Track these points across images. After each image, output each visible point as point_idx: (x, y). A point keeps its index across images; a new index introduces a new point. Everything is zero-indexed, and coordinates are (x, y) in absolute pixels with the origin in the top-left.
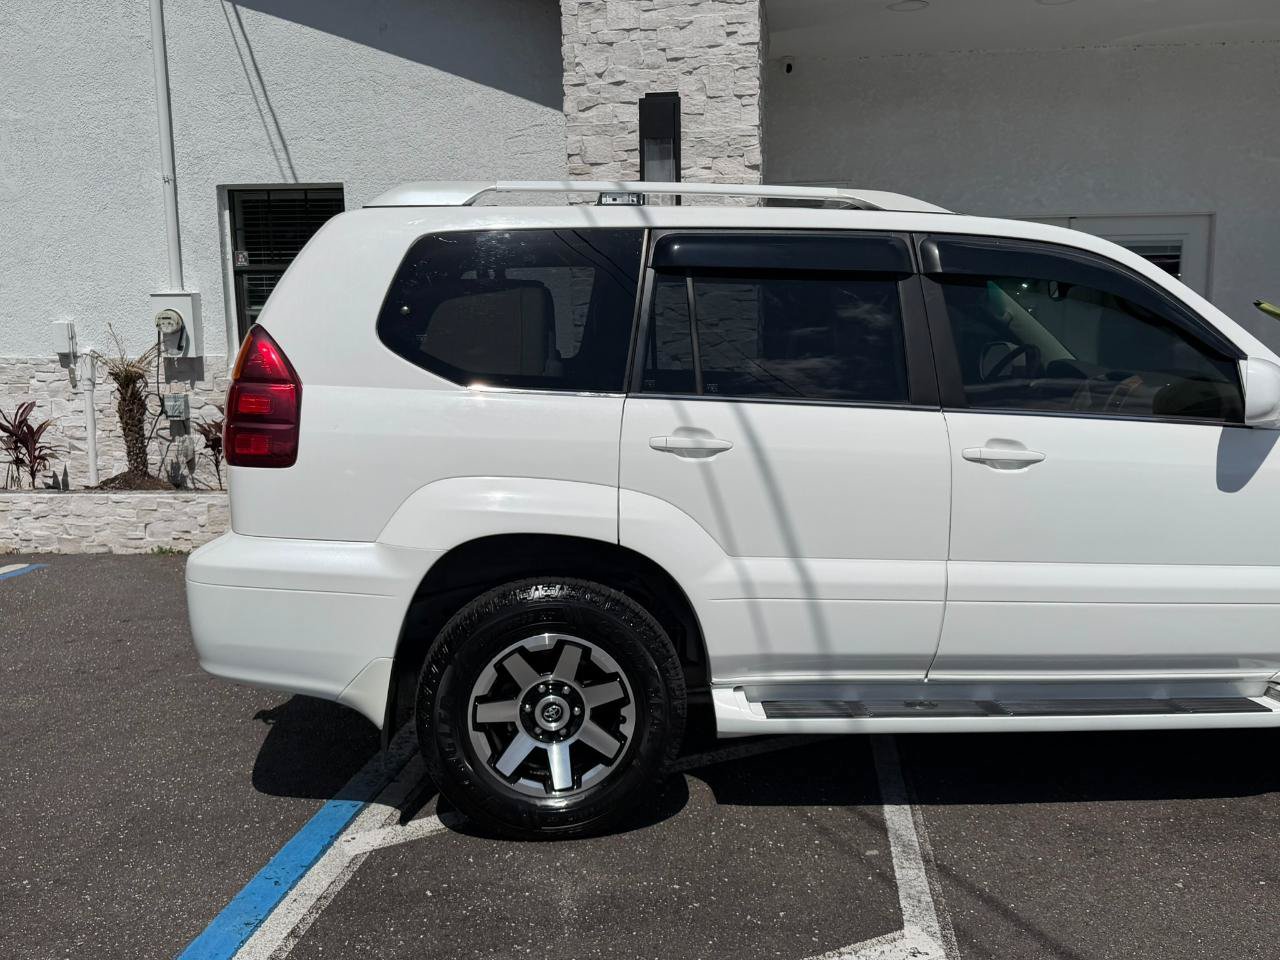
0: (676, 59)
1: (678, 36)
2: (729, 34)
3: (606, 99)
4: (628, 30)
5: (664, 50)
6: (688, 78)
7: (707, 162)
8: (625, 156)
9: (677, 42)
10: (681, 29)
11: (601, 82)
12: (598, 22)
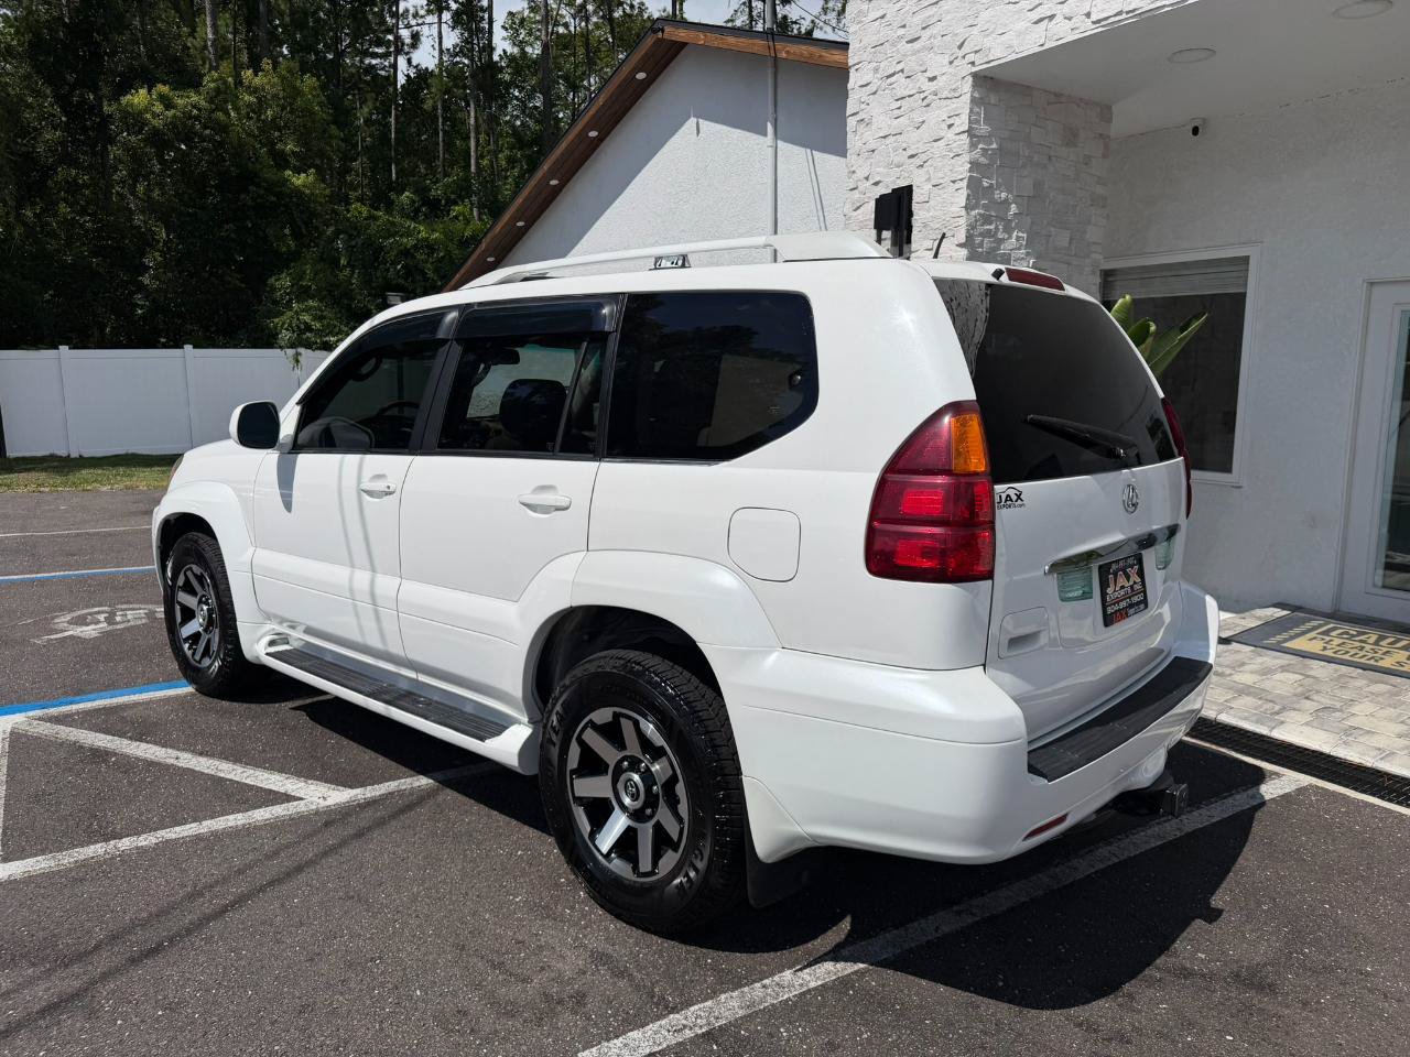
0: (912, 156)
1: (915, 136)
2: (950, 126)
3: (869, 199)
4: (885, 137)
5: (905, 149)
6: (919, 170)
9: (914, 141)
10: (917, 128)
11: (865, 184)
12: (867, 134)
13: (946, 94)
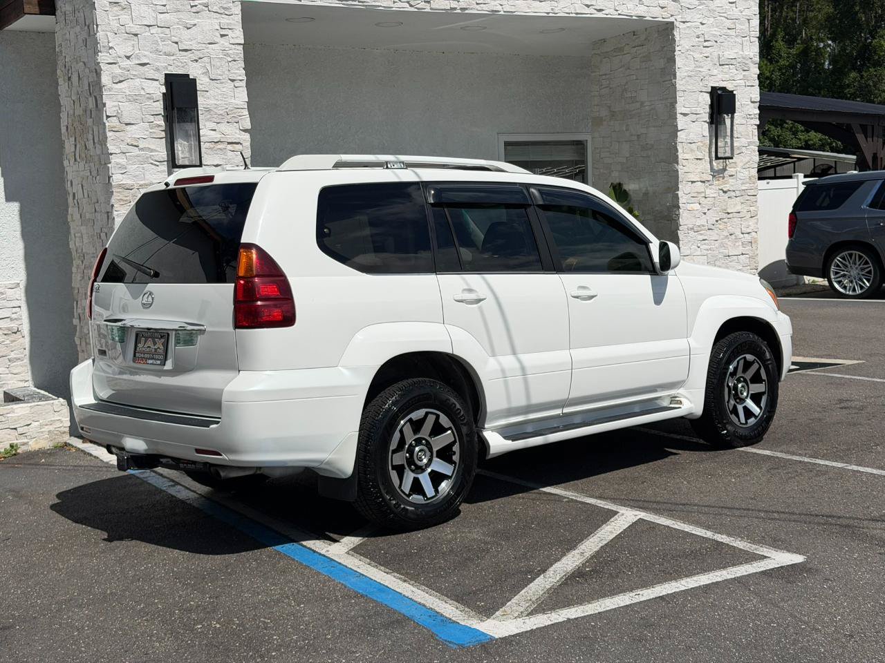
0: (186, 50)
1: (186, 34)
2: (222, 36)
3: (135, 75)
4: (149, 26)
5: (177, 43)
6: (195, 64)
7: (213, 126)
8: (152, 119)
9: (186, 38)
10: (188, 29)
11: (128, 62)
12: (125, 18)
13: (215, 8)
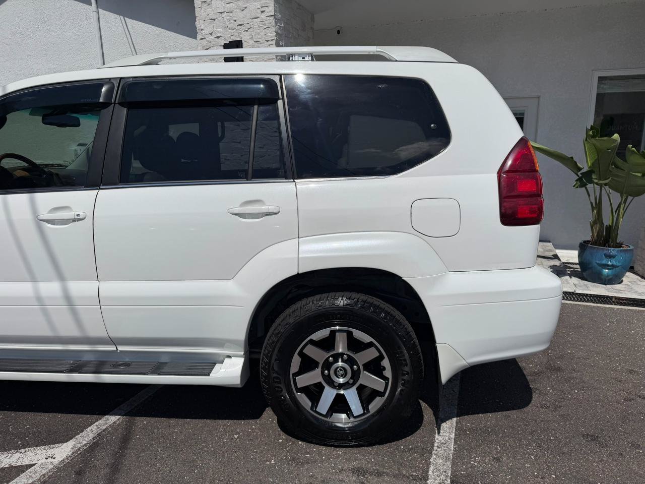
0: (240, 25)
1: (241, 14)
2: (262, 12)
3: (214, 44)
4: (221, 13)
5: (235, 21)
6: (246, 33)
9: (241, 17)
10: (242, 11)
11: (211, 37)
12: (209, 10)
